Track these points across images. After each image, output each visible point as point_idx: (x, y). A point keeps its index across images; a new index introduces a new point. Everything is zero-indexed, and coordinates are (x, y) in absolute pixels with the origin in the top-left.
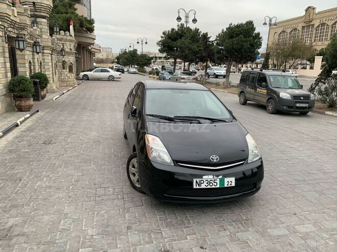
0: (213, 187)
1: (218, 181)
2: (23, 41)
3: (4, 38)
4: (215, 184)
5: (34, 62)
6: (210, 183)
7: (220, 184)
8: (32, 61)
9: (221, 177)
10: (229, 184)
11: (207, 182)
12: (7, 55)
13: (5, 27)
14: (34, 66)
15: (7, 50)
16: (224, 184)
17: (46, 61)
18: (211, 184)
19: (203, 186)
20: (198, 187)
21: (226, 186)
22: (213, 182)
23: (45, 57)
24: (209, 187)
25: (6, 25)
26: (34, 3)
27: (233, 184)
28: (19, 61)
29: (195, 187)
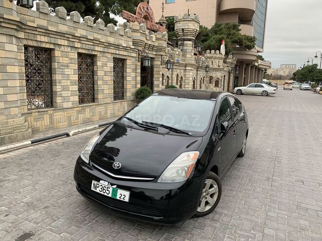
0: (105, 194)
1: (111, 190)
2: (148, 60)
3: (137, 58)
4: (108, 192)
5: (172, 77)
6: (104, 189)
7: (112, 194)
8: (170, 76)
9: (115, 186)
10: (123, 197)
11: (101, 187)
12: (139, 71)
13: (139, 50)
14: (172, 80)
15: (139, 67)
16: (116, 196)
17: (187, 76)
18: (104, 191)
19: (98, 190)
20: (94, 190)
21: (118, 198)
22: (106, 189)
23: (187, 73)
24: (102, 193)
25: (140, 49)
26: (183, 29)
27: (127, 200)
28: (155, 76)
29: (92, 189)
